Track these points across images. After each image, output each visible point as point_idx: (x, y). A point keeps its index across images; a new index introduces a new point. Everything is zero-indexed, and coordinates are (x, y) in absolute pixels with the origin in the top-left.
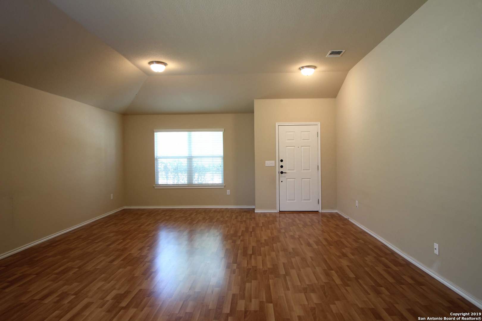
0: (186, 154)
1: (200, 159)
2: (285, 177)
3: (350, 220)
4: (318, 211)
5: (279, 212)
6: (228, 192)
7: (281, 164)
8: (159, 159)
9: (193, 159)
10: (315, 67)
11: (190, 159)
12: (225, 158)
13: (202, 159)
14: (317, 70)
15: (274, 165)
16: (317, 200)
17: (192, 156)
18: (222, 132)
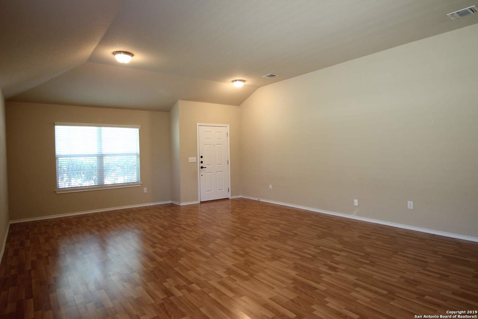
0: (96, 151)
1: (113, 157)
2: (204, 171)
3: (260, 200)
4: (228, 198)
5: (200, 202)
6: (145, 190)
7: (202, 160)
8: (59, 159)
9: (104, 157)
10: (244, 81)
11: (101, 157)
12: (142, 156)
13: (115, 157)
14: (246, 83)
15: (196, 161)
16: (228, 189)
17: (103, 153)
18: (138, 129)
